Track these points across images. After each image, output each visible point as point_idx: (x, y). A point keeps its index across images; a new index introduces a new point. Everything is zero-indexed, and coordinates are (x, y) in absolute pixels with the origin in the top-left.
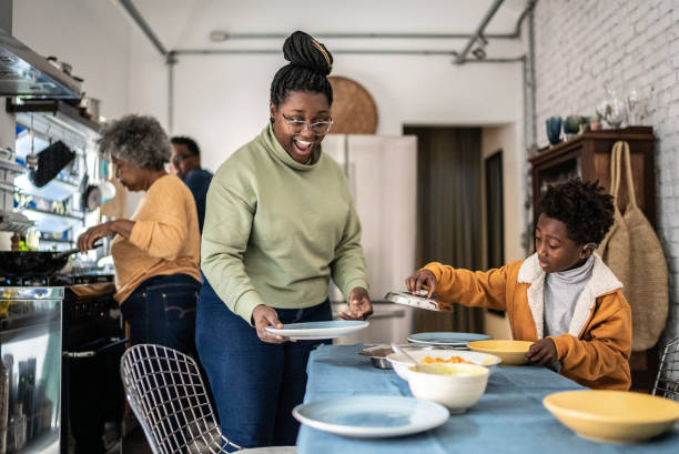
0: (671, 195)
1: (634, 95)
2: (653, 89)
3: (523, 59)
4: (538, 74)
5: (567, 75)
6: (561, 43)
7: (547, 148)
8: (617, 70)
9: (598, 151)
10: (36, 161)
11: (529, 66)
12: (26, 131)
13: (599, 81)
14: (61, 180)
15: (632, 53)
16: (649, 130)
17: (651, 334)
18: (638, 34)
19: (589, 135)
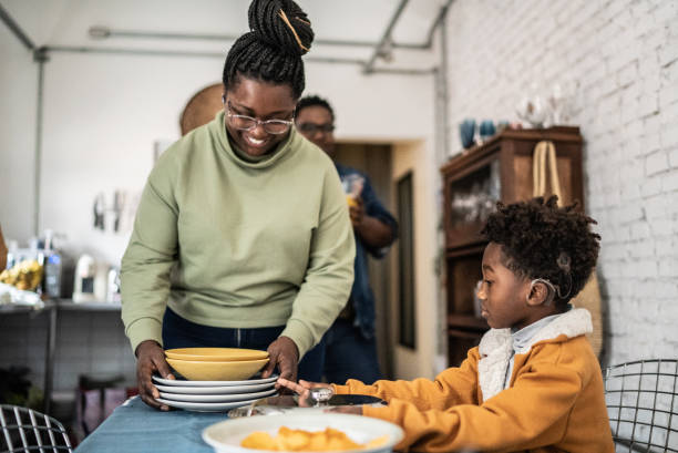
1: (558, 92)
2: (578, 85)
3: (435, 71)
4: (450, 84)
5: (482, 82)
6: (475, 47)
7: (460, 154)
8: (537, 69)
11: (440, 78)
13: (517, 83)
15: (554, 48)
16: (576, 131)
18: (560, 26)
19: (509, 134)
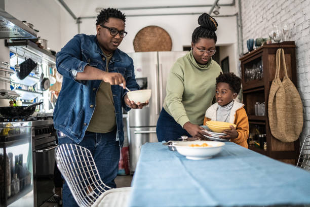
0: (303, 72)
1: (286, 28)
3: (236, 15)
4: (243, 22)
5: (256, 21)
6: (253, 6)
7: (247, 53)
8: (278, 17)
9: (270, 53)
10: (19, 68)
11: (239, 18)
12: (14, 55)
13: (270, 22)
14: (32, 76)
15: (285, 8)
16: (293, 43)
17: (296, 134)
19: (266, 46)
